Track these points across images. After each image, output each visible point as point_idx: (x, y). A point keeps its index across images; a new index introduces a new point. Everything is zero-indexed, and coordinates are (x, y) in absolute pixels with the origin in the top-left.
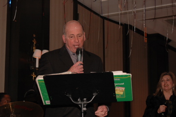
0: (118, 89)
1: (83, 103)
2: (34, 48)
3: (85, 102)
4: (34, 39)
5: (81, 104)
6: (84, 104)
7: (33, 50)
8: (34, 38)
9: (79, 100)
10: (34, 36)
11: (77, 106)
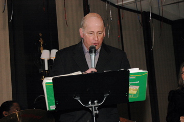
0: (132, 88)
1: (93, 106)
2: (41, 48)
3: (96, 105)
4: (41, 39)
5: (92, 107)
6: (95, 107)
7: (40, 51)
8: (41, 37)
9: (90, 103)
10: (41, 35)
11: (87, 109)
